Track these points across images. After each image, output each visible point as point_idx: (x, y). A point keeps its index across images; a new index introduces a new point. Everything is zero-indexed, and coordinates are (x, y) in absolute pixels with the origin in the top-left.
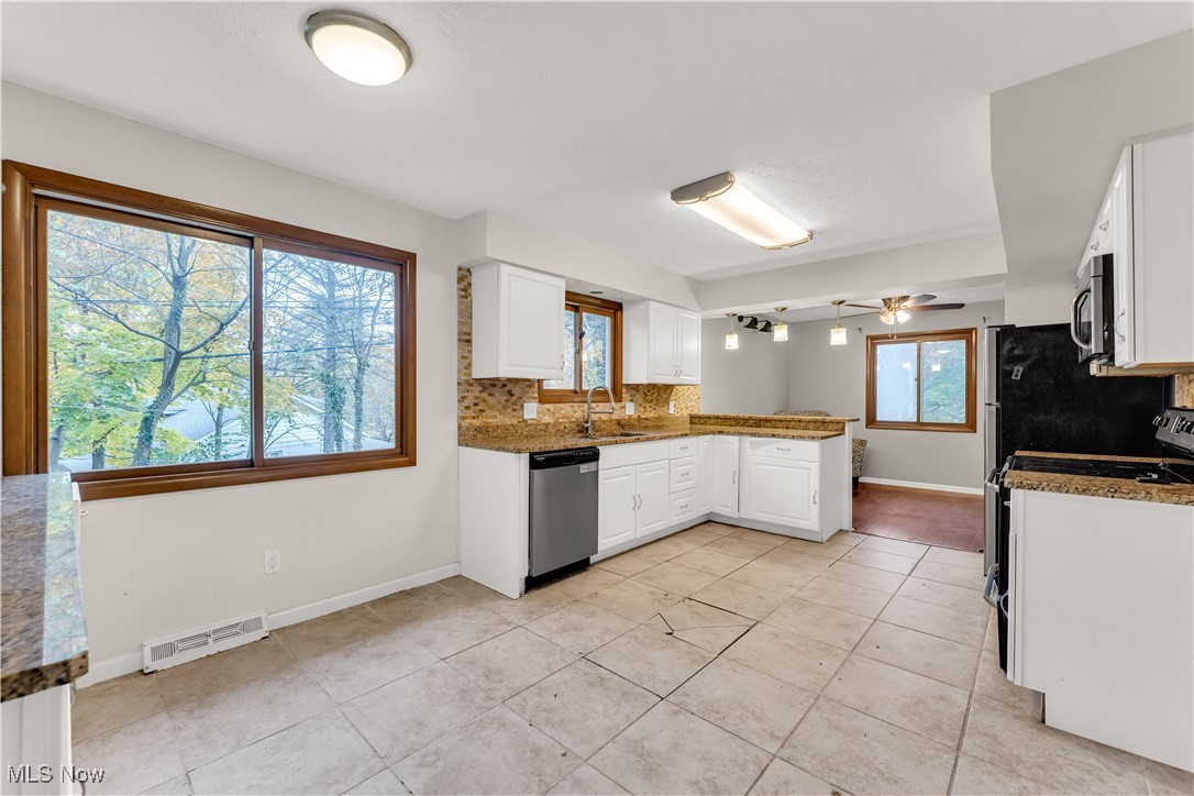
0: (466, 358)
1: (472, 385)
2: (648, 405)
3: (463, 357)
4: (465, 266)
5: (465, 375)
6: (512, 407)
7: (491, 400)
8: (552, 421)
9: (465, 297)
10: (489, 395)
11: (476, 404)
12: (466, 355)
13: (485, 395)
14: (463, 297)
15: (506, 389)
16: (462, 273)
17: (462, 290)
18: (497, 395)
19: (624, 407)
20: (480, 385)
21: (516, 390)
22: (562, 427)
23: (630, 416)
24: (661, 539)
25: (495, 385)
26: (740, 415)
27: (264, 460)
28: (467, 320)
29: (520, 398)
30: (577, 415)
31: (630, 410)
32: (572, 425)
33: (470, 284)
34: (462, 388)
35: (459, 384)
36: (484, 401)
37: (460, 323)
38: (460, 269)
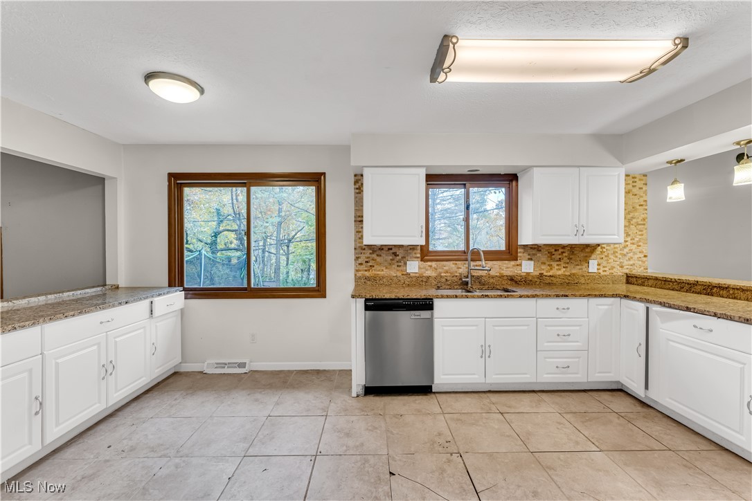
0: (360, 232)
1: (364, 249)
2: (554, 264)
3: (357, 232)
4: (359, 173)
5: (359, 243)
6: (397, 264)
7: (378, 259)
8: (434, 274)
9: (360, 193)
10: (378, 255)
11: (367, 262)
12: (360, 230)
13: (374, 256)
14: (357, 193)
15: (391, 251)
16: (357, 178)
17: (357, 189)
18: (384, 255)
19: (520, 265)
20: (370, 249)
21: (401, 253)
22: (444, 280)
23: (528, 274)
24: (533, 391)
25: (383, 249)
26: (684, 278)
27: (251, 288)
28: (360, 208)
29: (402, 258)
30: (460, 271)
31: (527, 267)
32: (455, 278)
33: (362, 184)
34: (357, 251)
35: (355, 249)
36: (373, 259)
37: (356, 210)
38: (355, 175)
